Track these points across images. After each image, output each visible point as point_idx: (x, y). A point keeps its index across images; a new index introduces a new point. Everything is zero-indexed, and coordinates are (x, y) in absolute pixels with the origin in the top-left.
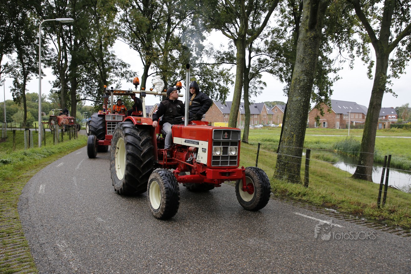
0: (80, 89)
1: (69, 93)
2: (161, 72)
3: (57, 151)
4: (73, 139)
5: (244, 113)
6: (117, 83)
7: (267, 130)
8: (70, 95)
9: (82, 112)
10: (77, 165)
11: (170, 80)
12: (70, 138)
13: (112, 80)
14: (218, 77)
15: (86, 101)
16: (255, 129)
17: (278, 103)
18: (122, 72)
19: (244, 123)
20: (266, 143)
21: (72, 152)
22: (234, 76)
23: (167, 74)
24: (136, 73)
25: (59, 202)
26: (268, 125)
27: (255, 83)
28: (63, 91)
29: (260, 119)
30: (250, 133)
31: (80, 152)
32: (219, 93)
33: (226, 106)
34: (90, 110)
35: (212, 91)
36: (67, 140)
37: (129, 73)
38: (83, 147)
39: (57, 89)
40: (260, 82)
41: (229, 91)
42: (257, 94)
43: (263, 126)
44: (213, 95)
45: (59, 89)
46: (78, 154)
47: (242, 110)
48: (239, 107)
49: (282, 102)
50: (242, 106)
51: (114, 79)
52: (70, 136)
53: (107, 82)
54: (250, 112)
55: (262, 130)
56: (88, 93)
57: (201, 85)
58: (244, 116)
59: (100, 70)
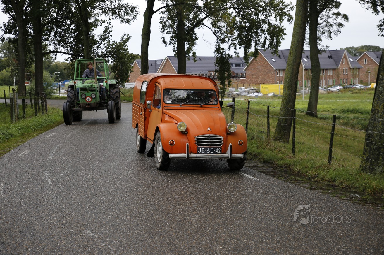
0: (47, 35)
1: (31, 42)
2: (173, 5)
3: (17, 133)
4: (40, 114)
5: (310, 67)
6: (106, 24)
7: (349, 94)
8: (33, 46)
9: (51, 73)
10: (50, 153)
11: (188, 18)
12: (36, 113)
13: (97, 20)
14: (266, 9)
15: (58, 54)
16: (328, 93)
17: (368, 48)
18: (113, 7)
19: (309, 85)
20: (348, 116)
21: (40, 134)
22: (292, 7)
23: (184, 8)
24: (134, 7)
25: (26, 208)
26: (351, 86)
27: (329, 17)
28: (21, 39)
29: (338, 77)
30: (319, 100)
31: (54, 134)
32: (268, 37)
33: (280, 57)
34: (65, 69)
35: (256, 33)
36: (30, 116)
37: (123, 9)
38: (57, 126)
39: (12, 36)
40: (338, 14)
41: (285, 32)
42: (332, 35)
43: (342, 87)
44: (259, 41)
45: (14, 36)
46: (49, 137)
47: (306, 62)
48: (300, 58)
49: (376, 47)
50: (307, 57)
51: (100, 18)
52: (36, 109)
53: (90, 23)
54: (319, 66)
55: (340, 94)
56: (59, 42)
57: (238, 24)
58: (310, 72)
59: (78, 5)
